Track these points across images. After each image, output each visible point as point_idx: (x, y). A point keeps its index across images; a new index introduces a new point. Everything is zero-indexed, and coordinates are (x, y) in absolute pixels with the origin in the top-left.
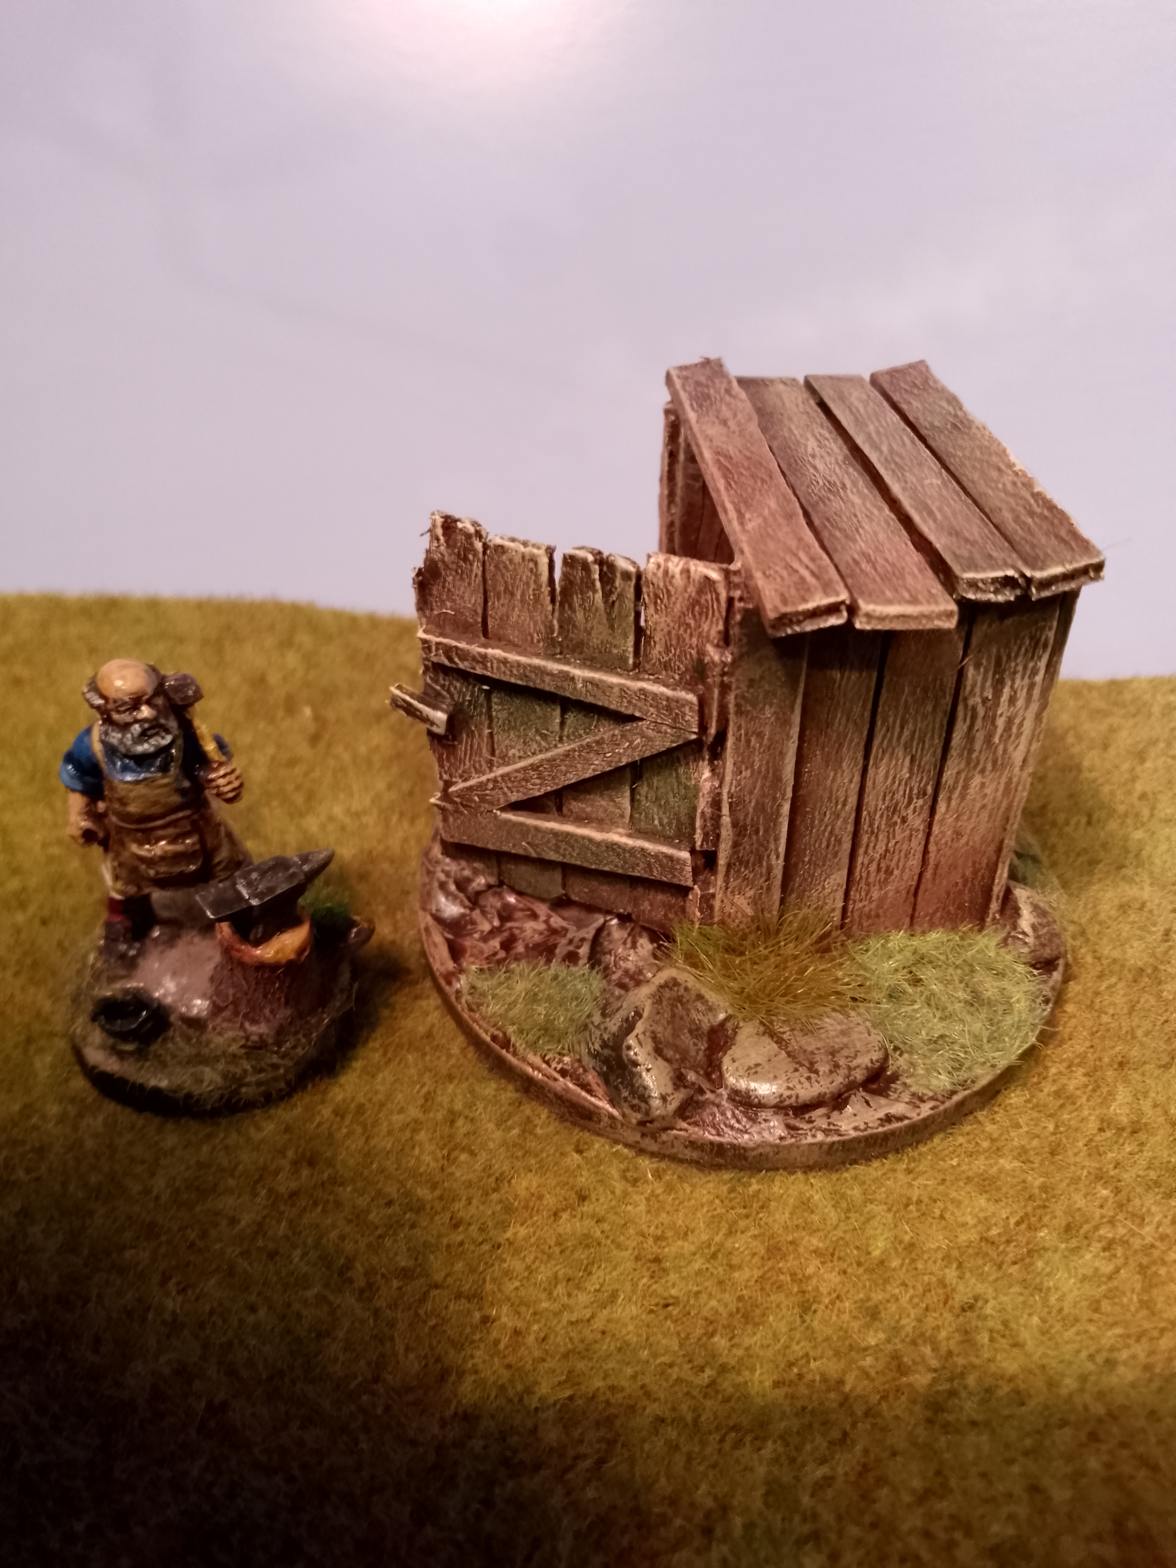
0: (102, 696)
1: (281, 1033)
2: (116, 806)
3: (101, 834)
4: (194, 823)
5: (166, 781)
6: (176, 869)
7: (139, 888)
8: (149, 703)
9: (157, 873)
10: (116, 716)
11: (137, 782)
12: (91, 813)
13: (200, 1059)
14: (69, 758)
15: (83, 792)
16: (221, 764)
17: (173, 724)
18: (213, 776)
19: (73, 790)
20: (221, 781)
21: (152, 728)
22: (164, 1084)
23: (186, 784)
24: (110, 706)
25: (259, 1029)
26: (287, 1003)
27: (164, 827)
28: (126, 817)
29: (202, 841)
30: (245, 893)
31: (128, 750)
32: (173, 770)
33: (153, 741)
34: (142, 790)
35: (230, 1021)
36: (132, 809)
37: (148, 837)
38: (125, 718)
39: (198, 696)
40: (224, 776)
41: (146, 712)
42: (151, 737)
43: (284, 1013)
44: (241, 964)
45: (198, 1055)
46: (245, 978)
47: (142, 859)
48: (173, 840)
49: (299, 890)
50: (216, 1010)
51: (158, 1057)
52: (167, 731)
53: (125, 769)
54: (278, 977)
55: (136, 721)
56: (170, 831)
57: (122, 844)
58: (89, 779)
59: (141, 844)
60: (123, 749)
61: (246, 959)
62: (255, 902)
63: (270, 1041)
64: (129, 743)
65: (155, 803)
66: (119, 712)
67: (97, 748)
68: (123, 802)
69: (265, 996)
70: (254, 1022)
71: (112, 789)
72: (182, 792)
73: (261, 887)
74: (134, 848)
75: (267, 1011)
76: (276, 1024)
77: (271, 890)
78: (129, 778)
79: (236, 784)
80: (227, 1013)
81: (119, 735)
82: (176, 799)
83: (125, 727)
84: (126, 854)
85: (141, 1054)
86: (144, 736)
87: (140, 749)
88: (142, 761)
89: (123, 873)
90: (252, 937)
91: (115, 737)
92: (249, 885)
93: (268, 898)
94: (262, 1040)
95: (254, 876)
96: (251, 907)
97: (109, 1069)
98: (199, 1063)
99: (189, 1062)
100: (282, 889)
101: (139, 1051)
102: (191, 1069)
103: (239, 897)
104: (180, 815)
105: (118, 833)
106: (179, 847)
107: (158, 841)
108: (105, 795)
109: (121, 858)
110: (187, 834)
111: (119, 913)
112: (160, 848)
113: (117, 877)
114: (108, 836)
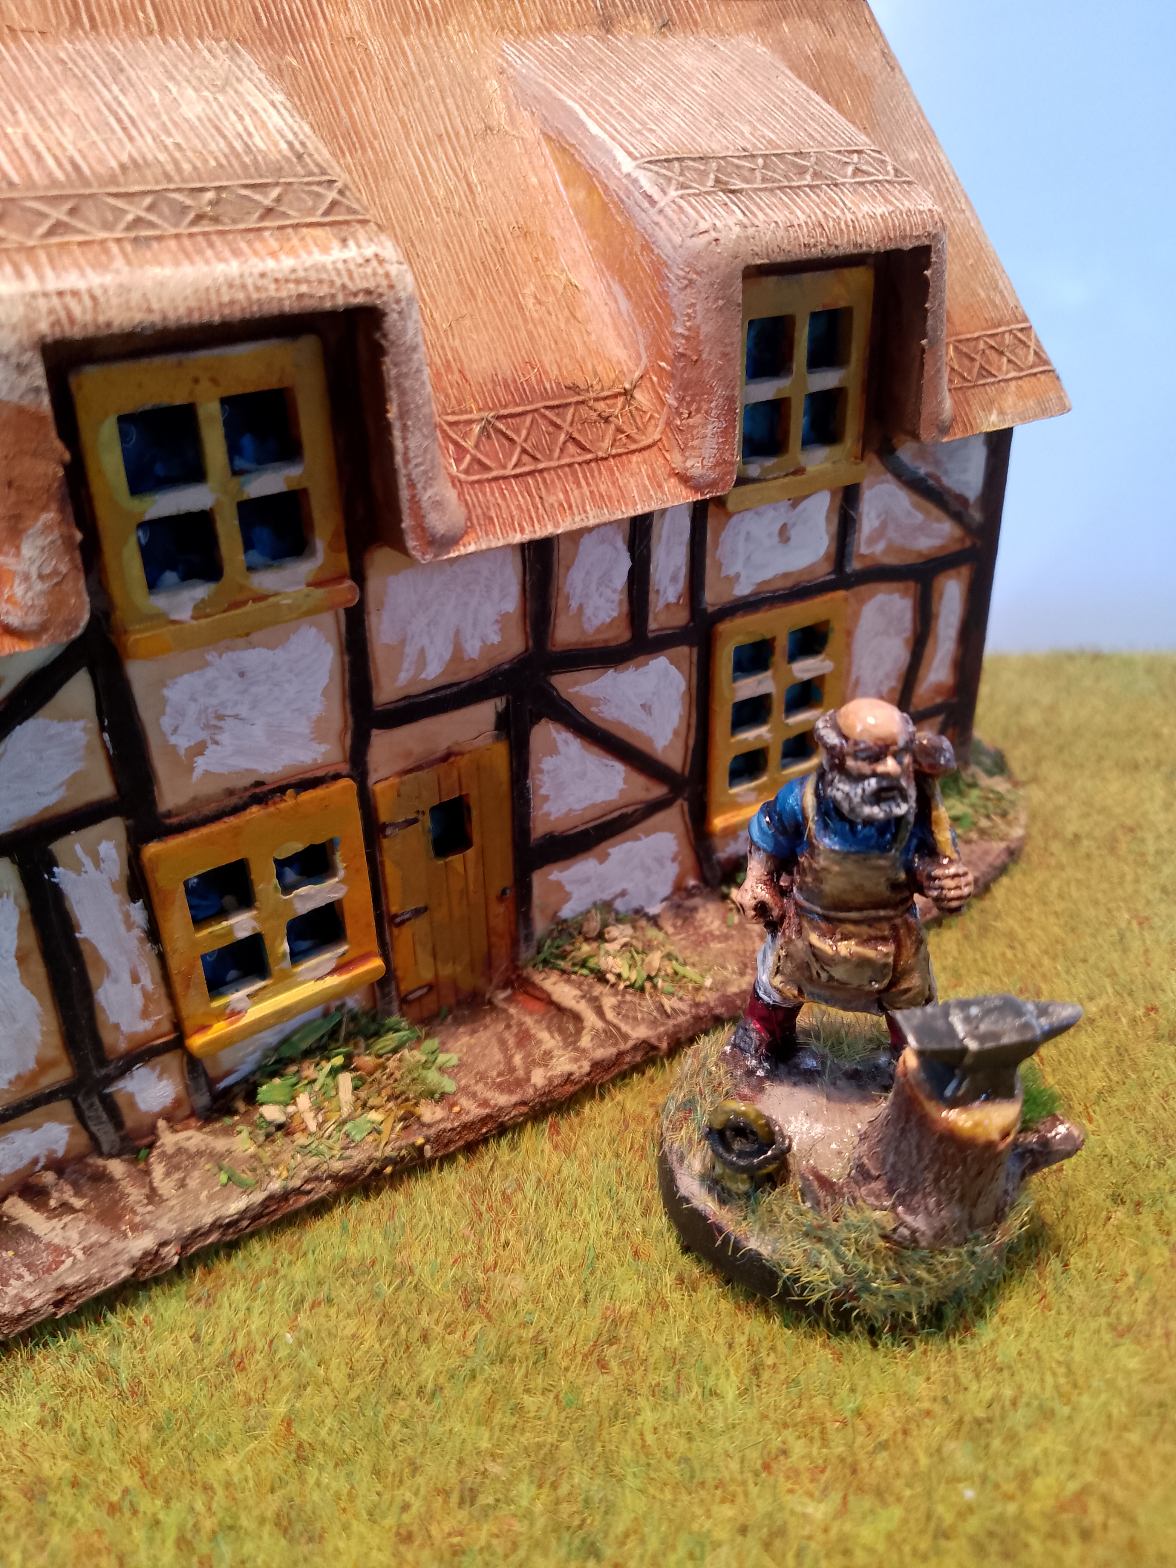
0: (841, 733)
1: (940, 1235)
2: (811, 880)
3: (776, 913)
5: (880, 864)
6: (857, 982)
7: (801, 992)
8: (895, 755)
10: (850, 763)
11: (846, 856)
12: (772, 883)
13: (821, 1235)
14: (768, 809)
15: (771, 856)
16: (953, 861)
17: (913, 792)
18: (938, 873)
19: (759, 850)
20: (948, 883)
21: (890, 789)
22: (765, 1251)
24: (849, 748)
25: (919, 1222)
26: (961, 1199)
28: (816, 897)
29: (898, 955)
30: (960, 1029)
31: (852, 810)
32: (895, 853)
33: (885, 807)
34: (849, 865)
35: (878, 1197)
36: (827, 887)
37: (836, 929)
38: (863, 767)
40: (952, 877)
41: (890, 765)
42: (885, 800)
44: (921, 1125)
45: (821, 1228)
47: (818, 956)
48: (865, 941)
49: (1028, 1048)
51: (770, 1212)
58: (785, 841)
62: (973, 1045)
63: (923, 1244)
64: (857, 800)
65: (859, 888)
66: (855, 757)
67: (810, 801)
68: (817, 874)
69: (936, 1181)
70: (911, 1209)
71: (811, 856)
73: (983, 1027)
75: (932, 1201)
76: (937, 1224)
77: (996, 1036)
78: (838, 846)
79: (966, 892)
80: (877, 1186)
81: (847, 788)
82: (884, 890)
83: (857, 779)
85: (748, 1201)
86: (877, 797)
87: (867, 811)
89: (789, 967)
90: (948, 1092)
91: (841, 789)
92: (967, 1020)
93: (989, 1045)
94: (915, 1241)
95: (974, 1011)
96: (964, 1050)
97: (701, 1207)
98: (820, 1240)
99: (806, 1234)
100: (1009, 1039)
101: (747, 1196)
102: (807, 1244)
103: (951, 1031)
104: (882, 913)
105: (797, 914)
106: (869, 953)
107: (845, 937)
108: (797, 863)
109: (792, 948)
110: (884, 940)
111: (760, 1019)
112: (846, 948)
113: (778, 971)
114: (782, 918)
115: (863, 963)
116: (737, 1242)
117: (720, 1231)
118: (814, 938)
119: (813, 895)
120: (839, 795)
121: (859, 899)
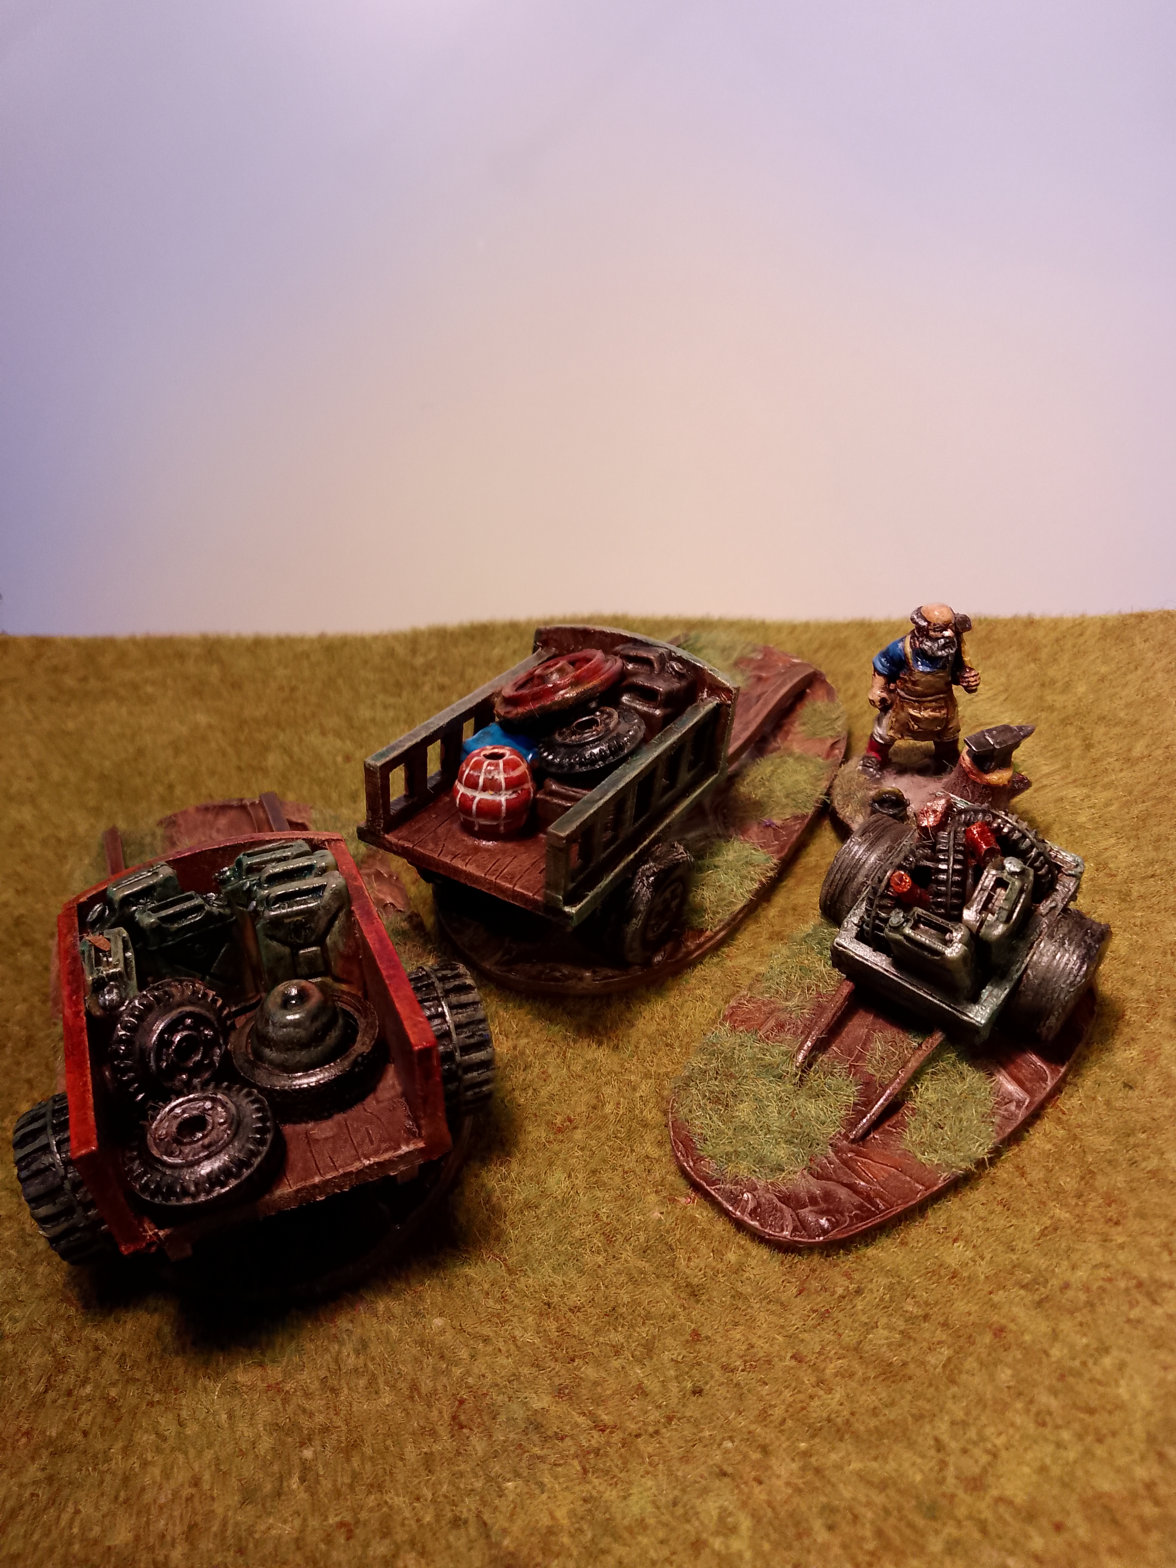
0: (926, 620)
2: (909, 685)
3: (889, 702)
4: (945, 703)
5: (943, 674)
6: (930, 727)
7: (903, 736)
8: (949, 628)
9: (919, 728)
10: (932, 633)
11: (929, 673)
12: (886, 689)
14: (885, 654)
15: (886, 675)
16: (972, 669)
17: (956, 642)
18: (967, 675)
19: (880, 674)
21: (947, 642)
23: (950, 679)
24: (929, 627)
27: (930, 701)
28: (912, 692)
29: (948, 713)
30: (991, 741)
31: (933, 654)
32: (947, 669)
33: (946, 650)
34: (929, 678)
36: (919, 688)
37: (921, 706)
38: (938, 634)
39: (970, 628)
40: (972, 676)
41: (948, 633)
42: (947, 647)
46: (972, 793)
47: (914, 718)
48: (934, 709)
49: (1016, 745)
52: (953, 645)
53: (921, 664)
54: (993, 794)
55: (943, 637)
56: (934, 704)
57: (902, 708)
58: (894, 669)
59: (914, 708)
60: (930, 652)
61: (977, 780)
62: (997, 747)
64: (935, 649)
65: (932, 686)
66: (934, 631)
67: (909, 650)
68: (912, 682)
71: (909, 674)
72: (947, 683)
73: (999, 740)
78: (923, 669)
79: (977, 681)
81: (929, 644)
82: (943, 686)
83: (935, 640)
84: (903, 714)
86: (944, 647)
87: (940, 653)
88: (933, 661)
89: (896, 726)
90: (984, 769)
91: (927, 645)
92: (992, 737)
93: (1001, 746)
95: (994, 733)
96: (994, 750)
100: (1007, 742)
104: (940, 696)
105: (901, 701)
106: (938, 714)
107: (926, 709)
108: (901, 678)
109: (898, 717)
110: (941, 707)
111: (876, 751)
112: (926, 714)
113: (891, 728)
114: (894, 704)
115: (935, 719)
118: (912, 712)
119: (909, 692)
120: (926, 648)
121: (932, 691)
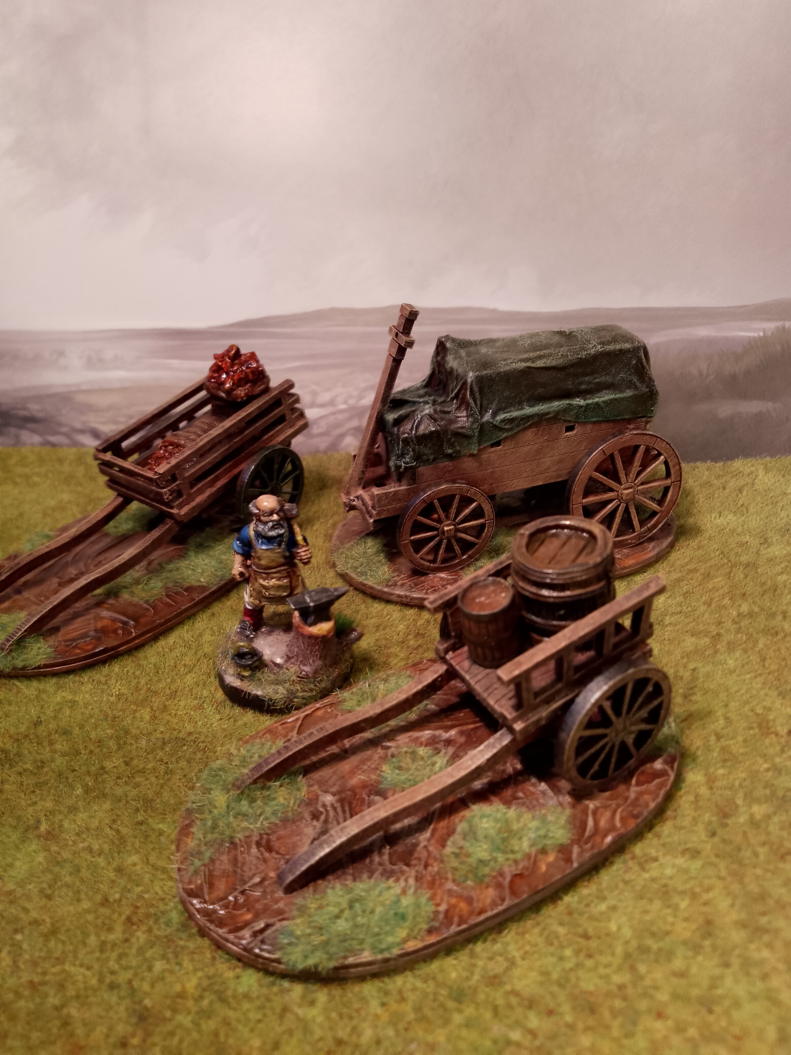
0: (258, 509)
1: (316, 672)
3: (247, 575)
4: (288, 573)
5: (279, 550)
6: (278, 594)
7: (260, 602)
8: (277, 513)
9: (270, 594)
10: (262, 518)
11: (267, 550)
12: (244, 565)
13: (278, 682)
14: (239, 538)
15: (242, 555)
16: (303, 546)
17: (285, 525)
18: (299, 551)
19: (238, 553)
20: (303, 554)
21: (277, 525)
22: (259, 693)
23: (287, 554)
24: (261, 513)
25: (307, 669)
26: (320, 658)
27: (275, 573)
28: (259, 566)
29: (291, 582)
30: (308, 600)
31: (266, 533)
32: (283, 546)
33: (276, 531)
34: (268, 553)
35: (293, 664)
36: (263, 562)
37: (268, 576)
38: (266, 519)
40: (304, 551)
41: (275, 517)
42: (276, 529)
43: (319, 663)
44: (302, 635)
45: (277, 680)
46: (303, 643)
47: (264, 587)
48: (279, 579)
49: (331, 603)
50: (288, 658)
51: (260, 679)
52: (283, 527)
53: (262, 543)
54: (318, 644)
55: (271, 521)
56: (278, 575)
57: (256, 580)
58: (246, 548)
59: (264, 579)
60: (263, 533)
61: (305, 633)
62: (312, 604)
63: (311, 675)
64: (267, 530)
65: (273, 561)
66: (264, 516)
67: (252, 533)
68: (259, 558)
69: (311, 653)
70: (305, 665)
71: (256, 552)
72: (285, 557)
73: (315, 598)
74: (261, 581)
75: (311, 661)
76: (314, 668)
77: (319, 600)
78: (264, 547)
79: (309, 556)
80: (293, 660)
82: (282, 560)
83: (265, 523)
84: (257, 584)
85: (251, 678)
86: (273, 528)
87: (270, 533)
88: (269, 540)
89: (254, 594)
90: (309, 622)
91: (261, 527)
92: (310, 597)
93: (317, 603)
94: (307, 675)
95: (313, 594)
96: (309, 607)
97: (235, 685)
98: (277, 684)
99: (273, 683)
100: (324, 600)
101: (250, 676)
102: (273, 687)
103: (305, 601)
104: (283, 568)
105: (255, 574)
106: (281, 583)
107: (272, 579)
108: (251, 556)
109: (255, 587)
110: (285, 577)
111: (249, 616)
112: (273, 582)
113: (251, 596)
114: (250, 576)
115: (279, 587)
116: (249, 693)
117: (243, 691)
120: (261, 530)
121: (274, 564)
